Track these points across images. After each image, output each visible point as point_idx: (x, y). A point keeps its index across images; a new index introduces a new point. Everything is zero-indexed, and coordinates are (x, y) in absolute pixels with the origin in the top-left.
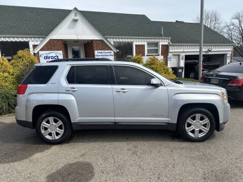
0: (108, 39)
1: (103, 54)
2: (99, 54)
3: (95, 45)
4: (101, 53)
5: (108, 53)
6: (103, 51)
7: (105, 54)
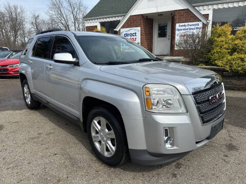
0: (196, 8)
1: (187, 27)
2: (180, 28)
3: (176, 18)
4: (184, 26)
5: (194, 25)
6: (186, 24)
7: (189, 27)
